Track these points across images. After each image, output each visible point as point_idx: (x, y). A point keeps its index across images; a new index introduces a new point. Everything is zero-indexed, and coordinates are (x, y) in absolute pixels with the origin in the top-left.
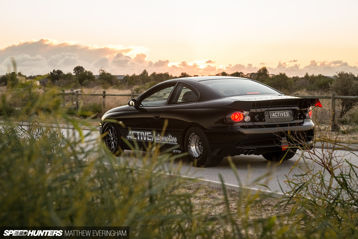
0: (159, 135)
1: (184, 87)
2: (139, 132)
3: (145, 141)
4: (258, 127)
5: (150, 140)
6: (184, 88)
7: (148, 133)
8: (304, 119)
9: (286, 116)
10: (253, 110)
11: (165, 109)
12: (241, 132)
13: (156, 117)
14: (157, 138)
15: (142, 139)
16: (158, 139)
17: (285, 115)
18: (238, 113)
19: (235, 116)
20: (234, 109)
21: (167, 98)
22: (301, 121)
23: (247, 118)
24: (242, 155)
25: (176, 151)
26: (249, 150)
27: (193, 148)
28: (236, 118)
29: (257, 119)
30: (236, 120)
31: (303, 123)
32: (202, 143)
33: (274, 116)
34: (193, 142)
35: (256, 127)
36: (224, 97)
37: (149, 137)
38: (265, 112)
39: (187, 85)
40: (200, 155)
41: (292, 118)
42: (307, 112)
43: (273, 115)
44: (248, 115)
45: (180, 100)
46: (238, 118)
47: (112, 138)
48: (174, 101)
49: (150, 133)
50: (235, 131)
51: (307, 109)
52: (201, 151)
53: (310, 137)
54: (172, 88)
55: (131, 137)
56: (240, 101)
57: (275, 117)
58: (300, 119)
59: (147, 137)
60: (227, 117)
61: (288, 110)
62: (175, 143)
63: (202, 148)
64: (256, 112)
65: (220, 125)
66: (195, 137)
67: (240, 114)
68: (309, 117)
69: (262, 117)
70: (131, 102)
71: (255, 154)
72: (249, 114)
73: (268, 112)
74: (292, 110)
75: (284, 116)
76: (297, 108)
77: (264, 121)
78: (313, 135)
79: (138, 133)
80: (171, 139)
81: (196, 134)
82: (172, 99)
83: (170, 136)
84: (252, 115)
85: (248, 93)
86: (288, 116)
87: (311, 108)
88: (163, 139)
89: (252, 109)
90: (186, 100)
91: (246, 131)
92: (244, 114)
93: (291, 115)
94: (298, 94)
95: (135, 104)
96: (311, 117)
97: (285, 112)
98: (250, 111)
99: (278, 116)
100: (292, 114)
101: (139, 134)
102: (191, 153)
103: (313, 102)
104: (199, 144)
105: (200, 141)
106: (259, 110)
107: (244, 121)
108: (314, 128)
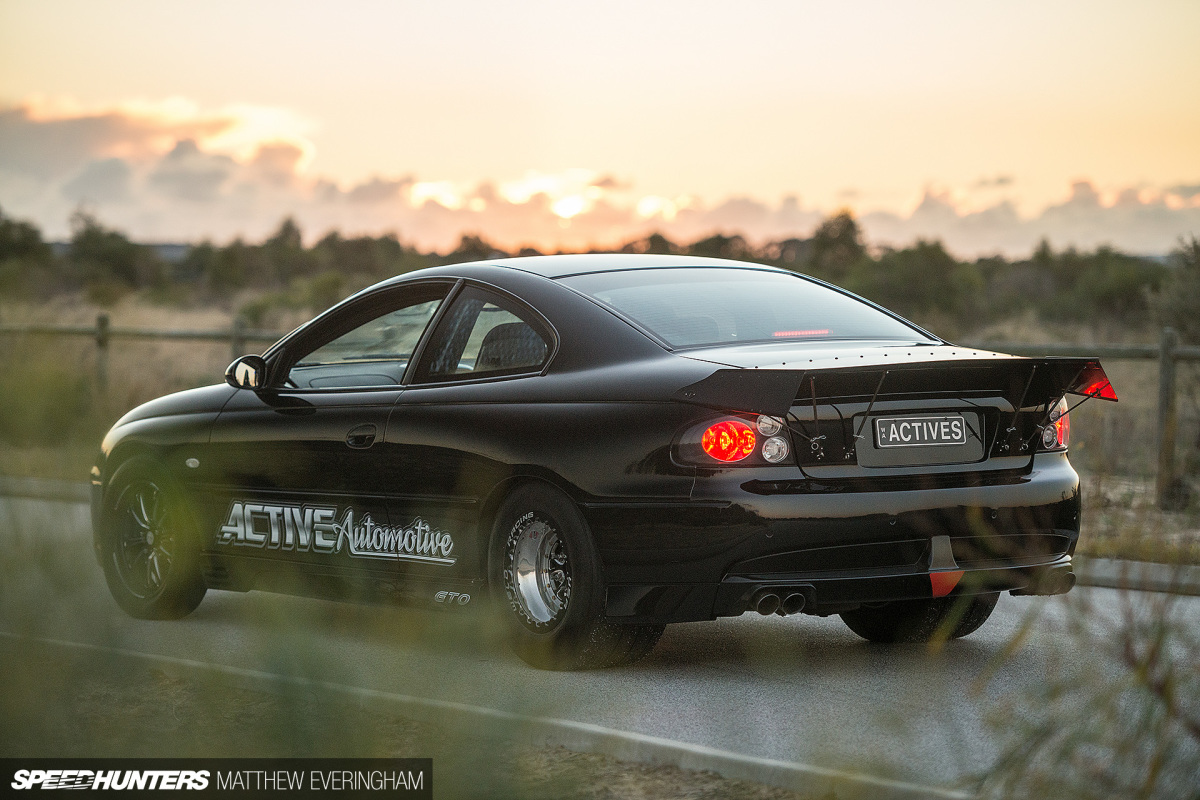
0: (369, 524)
1: (487, 306)
2: (279, 510)
3: (305, 547)
4: (822, 488)
5: (330, 543)
6: (486, 310)
7: (319, 513)
8: (1031, 452)
9: (952, 440)
10: (803, 413)
11: (398, 404)
12: (747, 508)
13: (359, 440)
14: (362, 535)
15: (290, 538)
16: (366, 541)
17: (945, 434)
18: (735, 422)
19: (719, 436)
20: (713, 408)
21: (409, 351)
22: (1021, 462)
23: (776, 449)
24: (751, 616)
25: (448, 596)
26: (782, 591)
27: (527, 582)
28: (724, 447)
29: (816, 453)
30: (723, 454)
31: (1028, 470)
32: (566, 561)
33: (894, 439)
34: (526, 553)
35: (814, 486)
36: (671, 350)
37: (327, 533)
38: (857, 422)
39: (501, 293)
40: (561, 614)
41: (978, 450)
42: (1049, 422)
43: (892, 436)
44: (780, 435)
45: (467, 361)
46: (732, 448)
47: (150, 535)
48: (442, 369)
49: (329, 513)
50: (721, 506)
51: (1046, 407)
52: (561, 594)
53: (1061, 533)
54: (432, 307)
55: (239, 530)
56: (743, 371)
57: (902, 441)
58: (1014, 453)
59: (313, 531)
60: (685, 441)
61: (959, 410)
62: (442, 557)
63: (566, 581)
64: (813, 422)
65: (652, 477)
66: (536, 534)
67: (743, 429)
68: (1058, 445)
69: (840, 441)
70: (243, 371)
71: (809, 612)
72: (782, 429)
73: (870, 419)
74: (978, 410)
75: (944, 437)
76: (1002, 404)
77: (853, 460)
78: (1074, 526)
79: (273, 511)
80: (426, 542)
81: (540, 516)
82: (431, 361)
83: (419, 528)
84: (795, 435)
85: (777, 335)
86: (962, 439)
87: (1064, 404)
88: (387, 540)
89: (796, 404)
90: (496, 362)
91: (768, 507)
92: (760, 427)
93: (975, 434)
94: (1001, 337)
95: (260, 377)
96: (1063, 445)
97: (946, 420)
98: (788, 415)
99: (913, 440)
100: (977, 430)
101: (281, 515)
102: (517, 606)
103: (1076, 374)
104: (554, 565)
105: (558, 551)
106: (826, 412)
107: (758, 461)
108: (1077, 494)
